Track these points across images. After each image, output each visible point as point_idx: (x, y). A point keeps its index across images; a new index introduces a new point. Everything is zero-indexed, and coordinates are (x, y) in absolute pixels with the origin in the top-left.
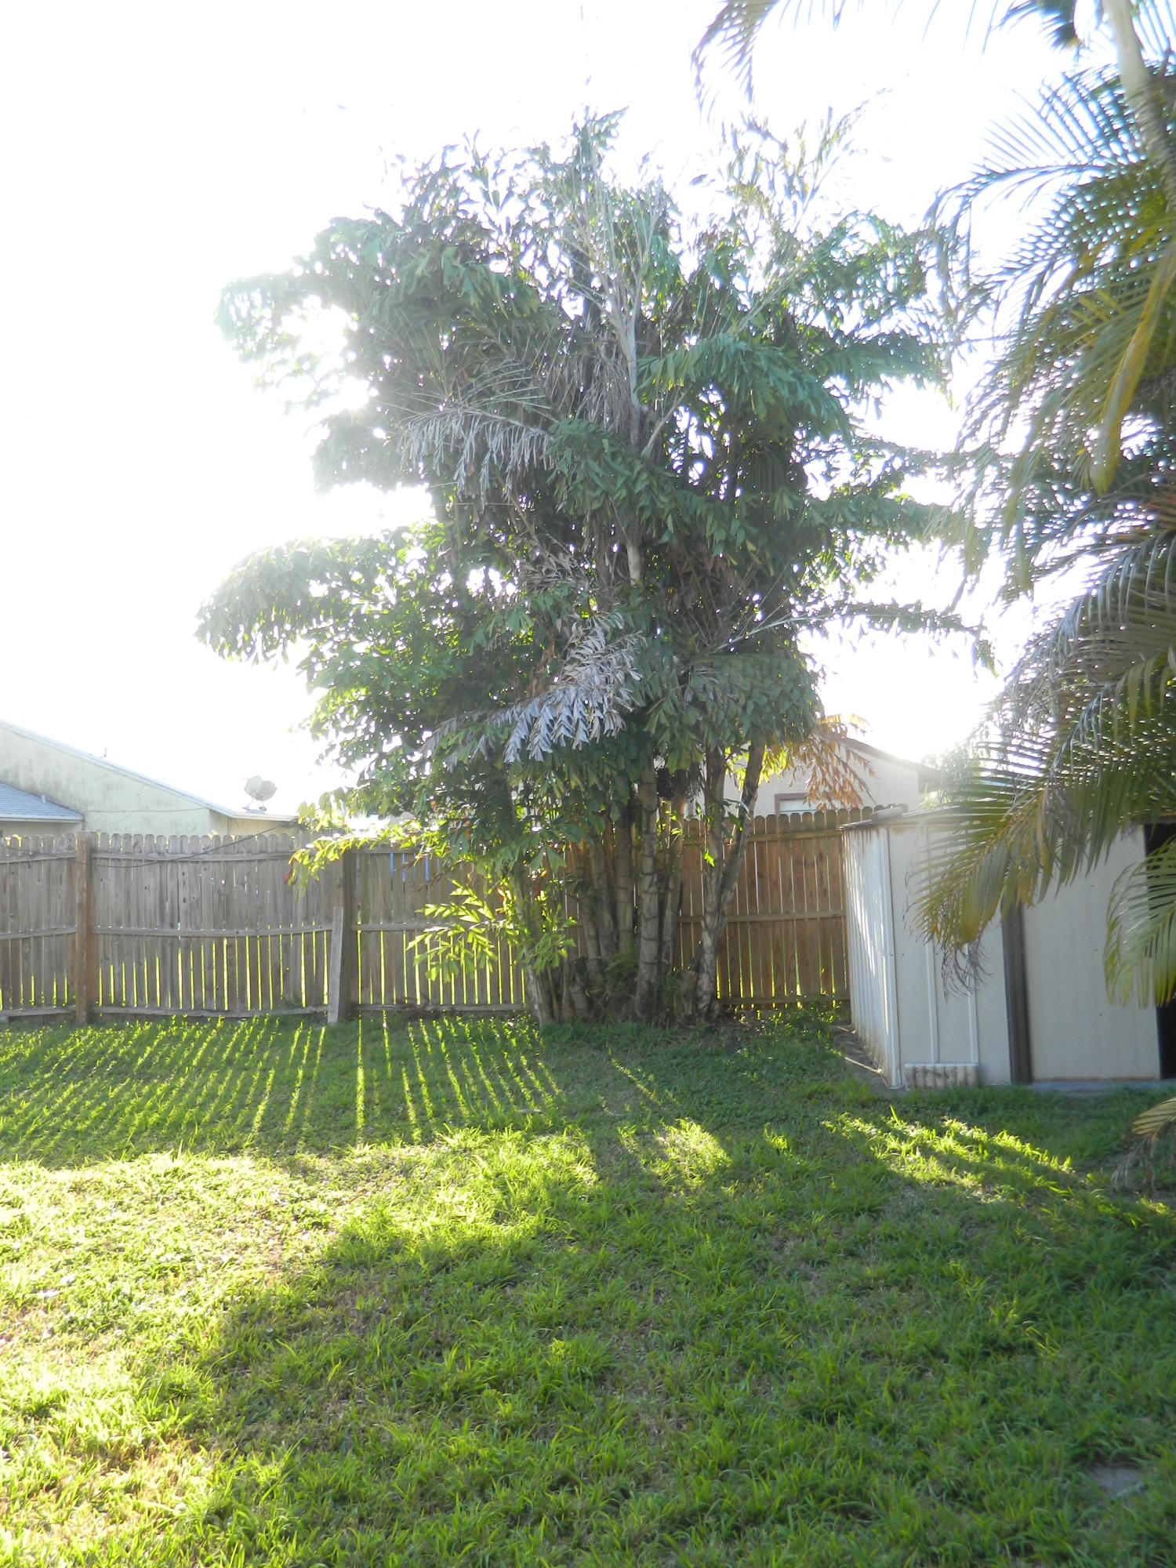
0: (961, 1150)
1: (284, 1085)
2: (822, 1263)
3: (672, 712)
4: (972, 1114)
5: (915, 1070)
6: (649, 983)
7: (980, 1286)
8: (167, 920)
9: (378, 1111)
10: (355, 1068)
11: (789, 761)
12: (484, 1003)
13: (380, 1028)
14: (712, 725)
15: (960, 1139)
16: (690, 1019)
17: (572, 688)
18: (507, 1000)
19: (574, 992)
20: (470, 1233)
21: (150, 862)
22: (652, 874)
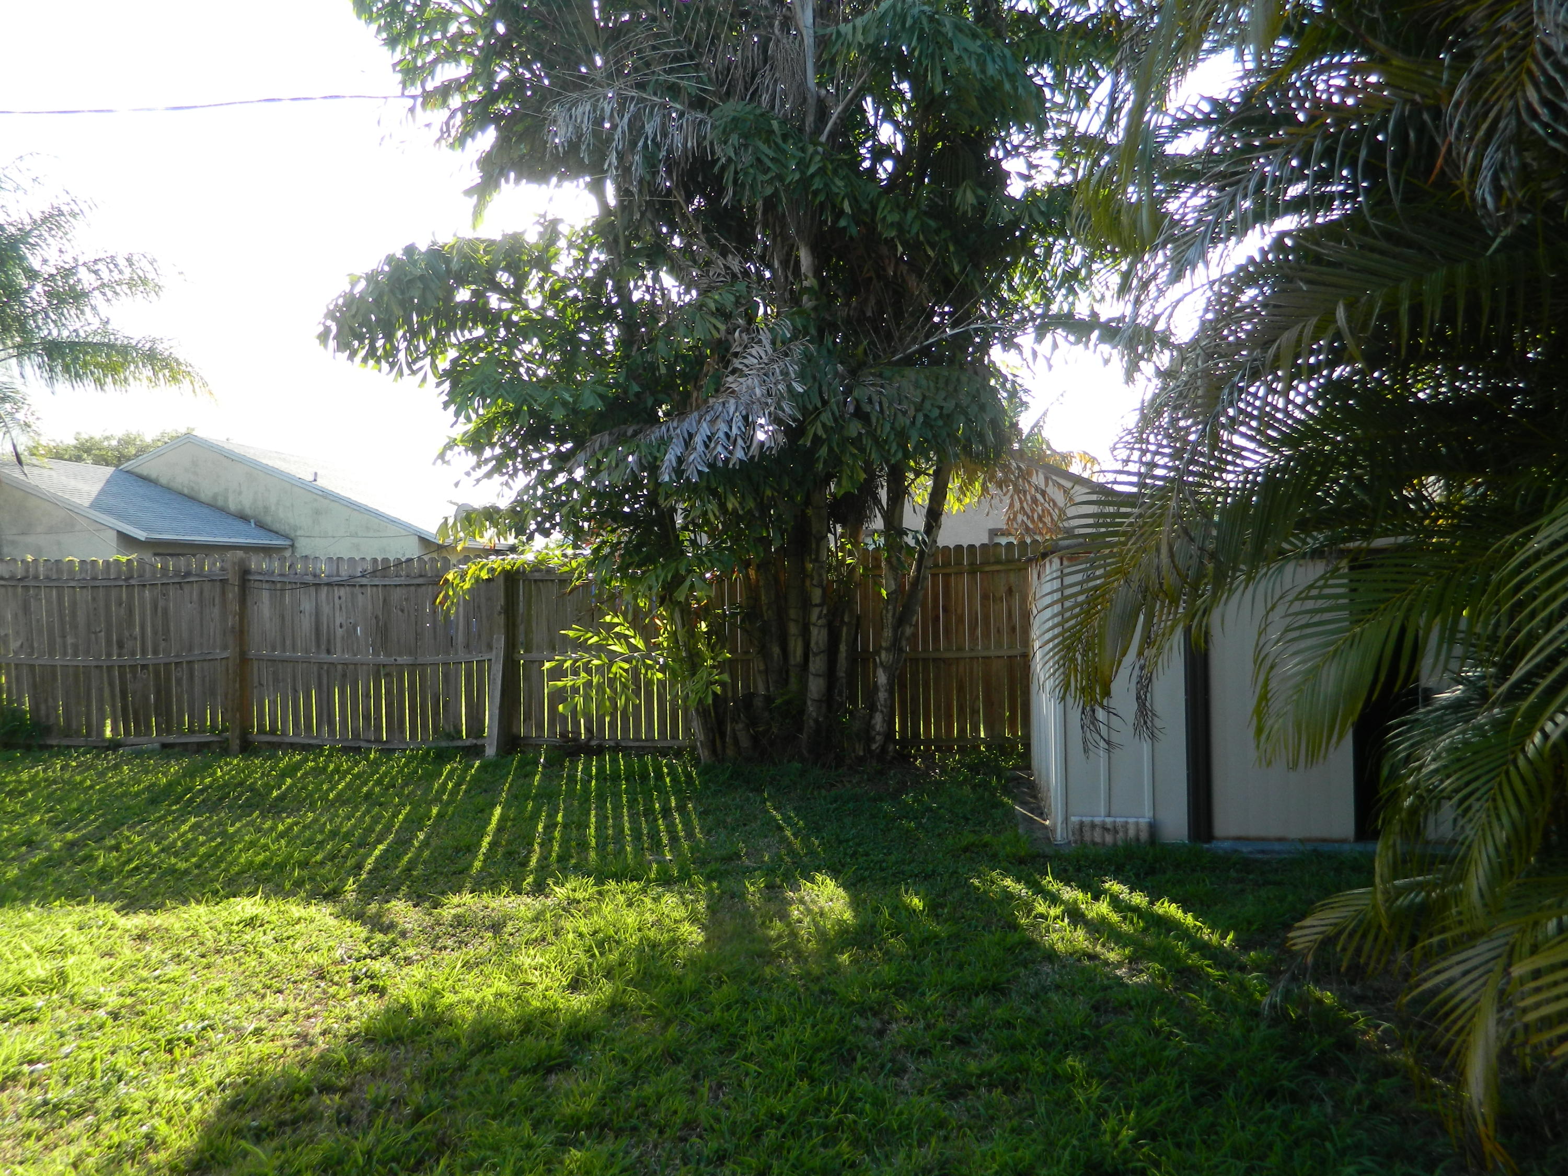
0: (1115, 918)
1: (415, 822)
2: (925, 1053)
3: (830, 423)
4: (1137, 875)
5: (1082, 824)
6: (816, 721)
7: (1096, 1090)
8: (323, 647)
9: (501, 851)
10: (494, 806)
11: (985, 489)
12: (650, 738)
13: (537, 763)
14: (876, 440)
15: (1116, 902)
16: (861, 760)
17: (732, 401)
18: (675, 736)
19: (738, 729)
20: (536, 1003)
21: (306, 585)
22: (821, 605)
